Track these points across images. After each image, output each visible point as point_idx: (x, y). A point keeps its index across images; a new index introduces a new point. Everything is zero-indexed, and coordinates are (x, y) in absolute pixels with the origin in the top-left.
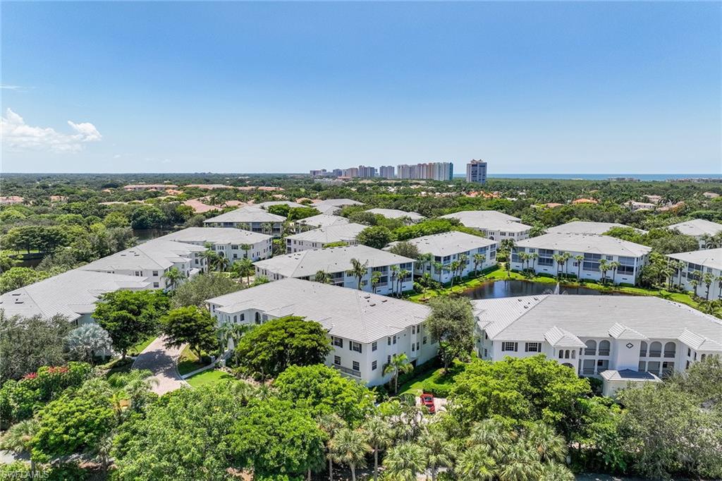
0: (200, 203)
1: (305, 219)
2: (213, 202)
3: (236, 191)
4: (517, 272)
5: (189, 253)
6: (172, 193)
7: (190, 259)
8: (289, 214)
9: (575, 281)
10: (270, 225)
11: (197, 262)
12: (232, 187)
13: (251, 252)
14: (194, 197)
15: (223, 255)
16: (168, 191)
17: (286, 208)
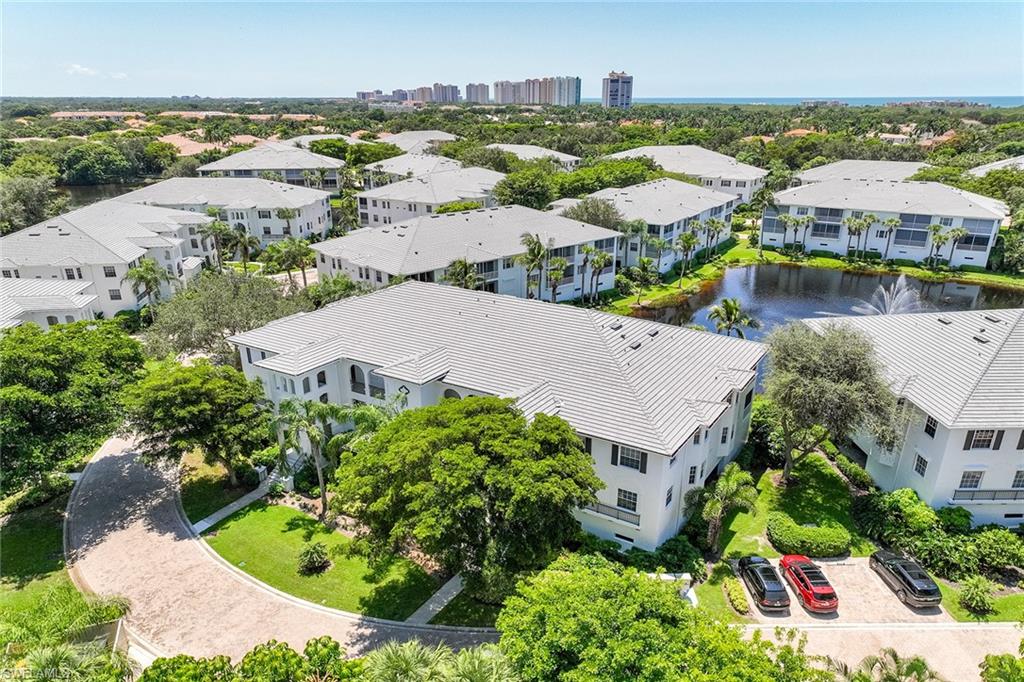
0: (187, 141)
1: (380, 163)
2: (209, 138)
3: (246, 121)
4: (773, 249)
5: (175, 228)
6: (137, 125)
7: (181, 240)
8: (348, 156)
9: (879, 264)
10: (318, 174)
11: (194, 245)
12: (237, 115)
13: (296, 223)
14: (173, 130)
15: (244, 229)
16: (129, 122)
17: (339, 144)
